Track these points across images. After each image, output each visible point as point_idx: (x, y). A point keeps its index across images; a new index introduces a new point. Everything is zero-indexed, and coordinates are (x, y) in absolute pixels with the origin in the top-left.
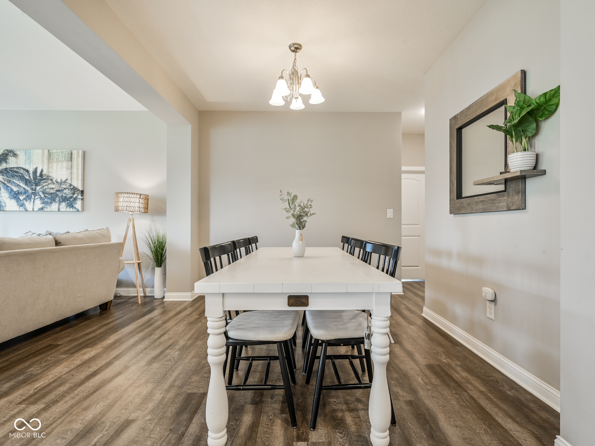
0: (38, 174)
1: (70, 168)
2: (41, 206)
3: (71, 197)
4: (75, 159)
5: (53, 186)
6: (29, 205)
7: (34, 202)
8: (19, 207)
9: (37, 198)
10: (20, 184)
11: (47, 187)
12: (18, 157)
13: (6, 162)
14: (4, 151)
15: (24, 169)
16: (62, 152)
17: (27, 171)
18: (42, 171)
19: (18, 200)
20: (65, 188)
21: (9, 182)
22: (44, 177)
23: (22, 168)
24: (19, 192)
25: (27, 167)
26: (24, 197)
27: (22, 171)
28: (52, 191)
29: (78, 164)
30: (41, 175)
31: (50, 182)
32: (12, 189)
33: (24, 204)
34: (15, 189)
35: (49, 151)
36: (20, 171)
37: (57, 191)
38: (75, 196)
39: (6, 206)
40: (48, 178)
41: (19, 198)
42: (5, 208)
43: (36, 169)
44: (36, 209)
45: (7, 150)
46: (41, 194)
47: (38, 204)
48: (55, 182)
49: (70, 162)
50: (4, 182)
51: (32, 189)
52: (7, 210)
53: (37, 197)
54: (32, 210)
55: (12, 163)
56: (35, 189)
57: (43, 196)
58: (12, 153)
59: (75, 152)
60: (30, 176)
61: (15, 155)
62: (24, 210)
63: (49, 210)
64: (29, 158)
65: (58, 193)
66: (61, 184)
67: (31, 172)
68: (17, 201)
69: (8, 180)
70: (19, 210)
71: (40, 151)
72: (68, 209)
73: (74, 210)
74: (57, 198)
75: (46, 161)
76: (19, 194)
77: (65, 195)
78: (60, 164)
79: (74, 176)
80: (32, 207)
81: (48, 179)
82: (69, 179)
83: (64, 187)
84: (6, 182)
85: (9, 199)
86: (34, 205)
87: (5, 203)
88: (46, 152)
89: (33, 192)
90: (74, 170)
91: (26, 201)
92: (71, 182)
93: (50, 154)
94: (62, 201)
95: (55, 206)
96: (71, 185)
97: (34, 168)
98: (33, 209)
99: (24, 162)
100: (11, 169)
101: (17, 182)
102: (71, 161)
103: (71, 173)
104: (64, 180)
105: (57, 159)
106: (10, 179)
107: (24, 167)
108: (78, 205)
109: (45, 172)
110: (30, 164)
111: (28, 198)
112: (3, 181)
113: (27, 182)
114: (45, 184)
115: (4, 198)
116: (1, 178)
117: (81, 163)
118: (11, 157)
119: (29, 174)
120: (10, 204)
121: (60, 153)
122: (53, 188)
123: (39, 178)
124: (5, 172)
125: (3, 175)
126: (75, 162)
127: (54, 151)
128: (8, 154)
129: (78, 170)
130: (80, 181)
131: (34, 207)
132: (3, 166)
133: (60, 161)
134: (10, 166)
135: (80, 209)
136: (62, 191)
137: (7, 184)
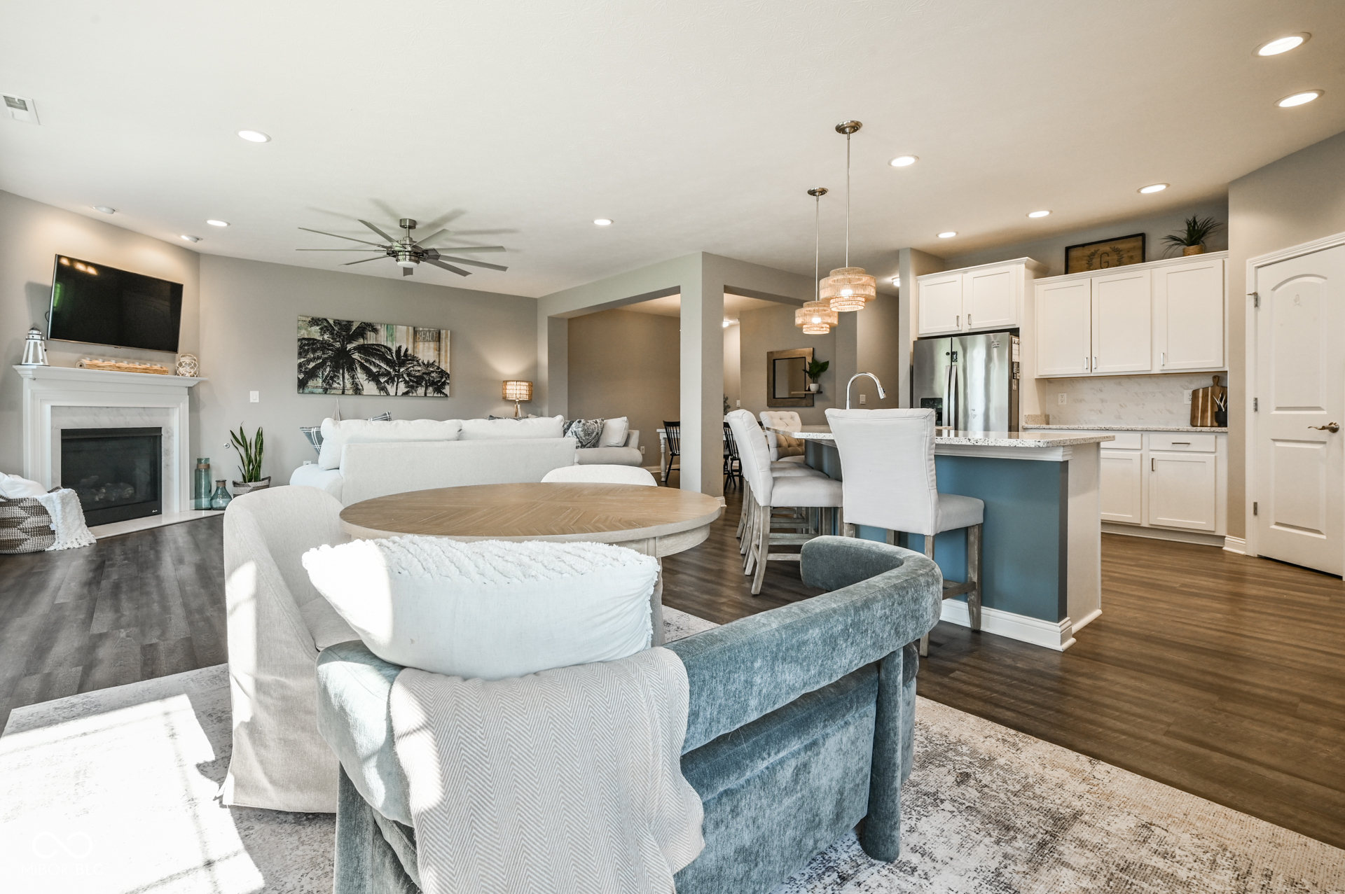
0: (402, 354)
1: (438, 350)
2: (406, 390)
3: (439, 381)
4: (444, 340)
5: (419, 369)
6: (391, 389)
7: (397, 385)
8: (380, 390)
10: (380, 364)
11: (412, 369)
12: (378, 332)
13: (364, 337)
14: (360, 324)
15: (385, 347)
16: (430, 331)
17: (390, 350)
18: (407, 350)
19: (378, 383)
20: (433, 372)
21: (367, 361)
22: (409, 358)
23: (383, 346)
24: (379, 374)
25: (389, 345)
26: (386, 379)
27: (383, 350)
28: (418, 374)
29: (446, 345)
30: (406, 354)
31: (415, 363)
32: (370, 370)
33: (386, 387)
34: (375, 370)
35: (414, 328)
36: (381, 349)
37: (424, 373)
38: (443, 380)
39: (364, 389)
40: (414, 359)
41: (379, 380)
42: (361, 391)
43: (400, 347)
44: (400, 393)
45: (364, 323)
46: (405, 376)
47: (402, 388)
48: (422, 364)
49: (438, 343)
51: (395, 370)
52: (364, 394)
53: (400, 380)
54: (394, 395)
55: (371, 339)
56: (399, 370)
57: (407, 379)
59: (443, 332)
60: (392, 356)
61: (375, 330)
62: (385, 395)
63: (415, 394)
64: (392, 335)
65: (425, 376)
66: (428, 367)
67: (394, 351)
70: (380, 394)
71: (404, 328)
72: (436, 395)
73: (442, 396)
74: (424, 382)
75: (411, 340)
76: (380, 376)
77: (432, 379)
78: (426, 344)
79: (443, 358)
80: (395, 391)
81: (413, 360)
82: (437, 361)
83: (431, 369)
84: (363, 361)
85: (367, 382)
86: (397, 388)
87: (362, 386)
88: (411, 330)
89: (396, 374)
90: (443, 352)
91: (388, 384)
92: (439, 365)
93: (415, 332)
94: (430, 386)
95: (421, 391)
96: (438, 368)
97: (398, 346)
98: (396, 393)
99: (386, 340)
100: (370, 346)
101: (377, 362)
102: (439, 341)
103: (440, 354)
104: (431, 362)
105: (424, 338)
106: (368, 358)
107: (385, 345)
108: (447, 390)
109: (410, 352)
110: (392, 341)
111: (391, 380)
112: (360, 360)
113: (388, 362)
114: (410, 365)
115: (361, 381)
116: (356, 356)
117: (449, 343)
118: (370, 331)
119: (391, 354)
120: (369, 388)
121: (427, 331)
122: (419, 371)
123: (403, 359)
124: (362, 349)
125: (358, 352)
126: (444, 342)
127: (421, 329)
128: (366, 328)
129: (446, 351)
130: (448, 364)
131: (398, 391)
132: (361, 341)
133: (427, 341)
134: (369, 343)
135: (448, 395)
136: (429, 374)
137: (365, 364)
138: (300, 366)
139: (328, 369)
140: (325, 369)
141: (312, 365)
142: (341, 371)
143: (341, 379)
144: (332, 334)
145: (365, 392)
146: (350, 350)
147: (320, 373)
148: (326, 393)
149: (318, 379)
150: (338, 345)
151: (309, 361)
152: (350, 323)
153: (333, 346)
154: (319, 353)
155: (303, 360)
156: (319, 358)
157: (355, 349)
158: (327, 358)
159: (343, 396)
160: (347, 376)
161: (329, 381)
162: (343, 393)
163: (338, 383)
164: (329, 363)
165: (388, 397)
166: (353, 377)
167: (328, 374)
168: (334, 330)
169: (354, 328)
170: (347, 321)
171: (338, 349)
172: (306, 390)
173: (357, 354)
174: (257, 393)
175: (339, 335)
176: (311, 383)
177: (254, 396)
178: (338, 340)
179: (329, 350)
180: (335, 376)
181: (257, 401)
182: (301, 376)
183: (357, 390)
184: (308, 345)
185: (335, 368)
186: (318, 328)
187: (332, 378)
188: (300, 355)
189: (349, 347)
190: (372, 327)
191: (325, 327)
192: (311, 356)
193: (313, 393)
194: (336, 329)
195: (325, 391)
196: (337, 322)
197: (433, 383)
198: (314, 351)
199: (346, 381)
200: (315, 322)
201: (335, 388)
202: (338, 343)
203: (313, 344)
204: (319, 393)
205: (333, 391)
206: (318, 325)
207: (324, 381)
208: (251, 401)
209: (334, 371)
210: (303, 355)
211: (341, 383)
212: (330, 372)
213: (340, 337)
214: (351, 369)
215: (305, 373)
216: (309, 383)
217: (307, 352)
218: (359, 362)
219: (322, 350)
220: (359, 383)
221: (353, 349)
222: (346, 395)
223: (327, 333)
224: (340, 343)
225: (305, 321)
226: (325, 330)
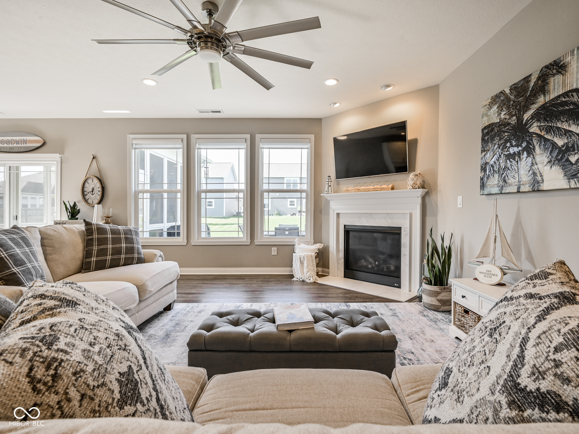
8: (569, 179)
10: (570, 129)
12: (567, 69)
13: (544, 92)
14: (541, 71)
19: (565, 165)
21: (549, 130)
23: (574, 90)
24: (567, 146)
32: (554, 145)
34: (561, 142)
36: (571, 99)
39: (543, 180)
41: (568, 160)
42: (542, 184)
45: (546, 67)
50: (540, 133)
52: (545, 189)
55: (555, 87)
58: (555, 67)
61: (561, 69)
68: (564, 167)
69: (548, 126)
70: (568, 187)
76: (570, 151)
84: (543, 133)
85: (549, 165)
87: (541, 176)
100: (554, 103)
101: (565, 126)
106: (550, 125)
115: (541, 166)
116: (535, 127)
118: (554, 75)
120: (551, 176)
124: (542, 113)
125: (538, 121)
132: (541, 100)
134: (552, 96)
137: (546, 136)
144: (508, 108)
145: (545, 186)
147: (497, 167)
148: (501, 193)
149: (495, 175)
150: (514, 120)
152: (527, 79)
153: (510, 123)
154: (496, 141)
155: (484, 154)
157: (532, 117)
158: (503, 145)
159: (519, 196)
160: (524, 163)
162: (519, 191)
163: (513, 177)
166: (531, 164)
167: (504, 166)
168: (511, 100)
169: (532, 84)
171: (513, 127)
172: (487, 192)
175: (516, 104)
178: (514, 113)
179: (506, 130)
182: (482, 175)
183: (537, 185)
184: (488, 133)
186: (496, 107)
187: (507, 171)
189: (527, 116)
190: (559, 64)
191: (503, 101)
192: (490, 146)
193: (491, 194)
194: (512, 97)
195: (501, 190)
196: (514, 88)
198: (492, 139)
200: (494, 99)
201: (510, 185)
203: (492, 130)
204: (496, 194)
205: (509, 190)
206: (497, 103)
207: (500, 177)
210: (484, 148)
211: (516, 176)
213: (517, 108)
216: (489, 182)
217: (487, 142)
218: (539, 136)
219: (498, 136)
220: (537, 172)
221: (530, 119)
222: (522, 192)
223: (504, 109)
224: (516, 116)
225: (486, 105)
226: (502, 107)
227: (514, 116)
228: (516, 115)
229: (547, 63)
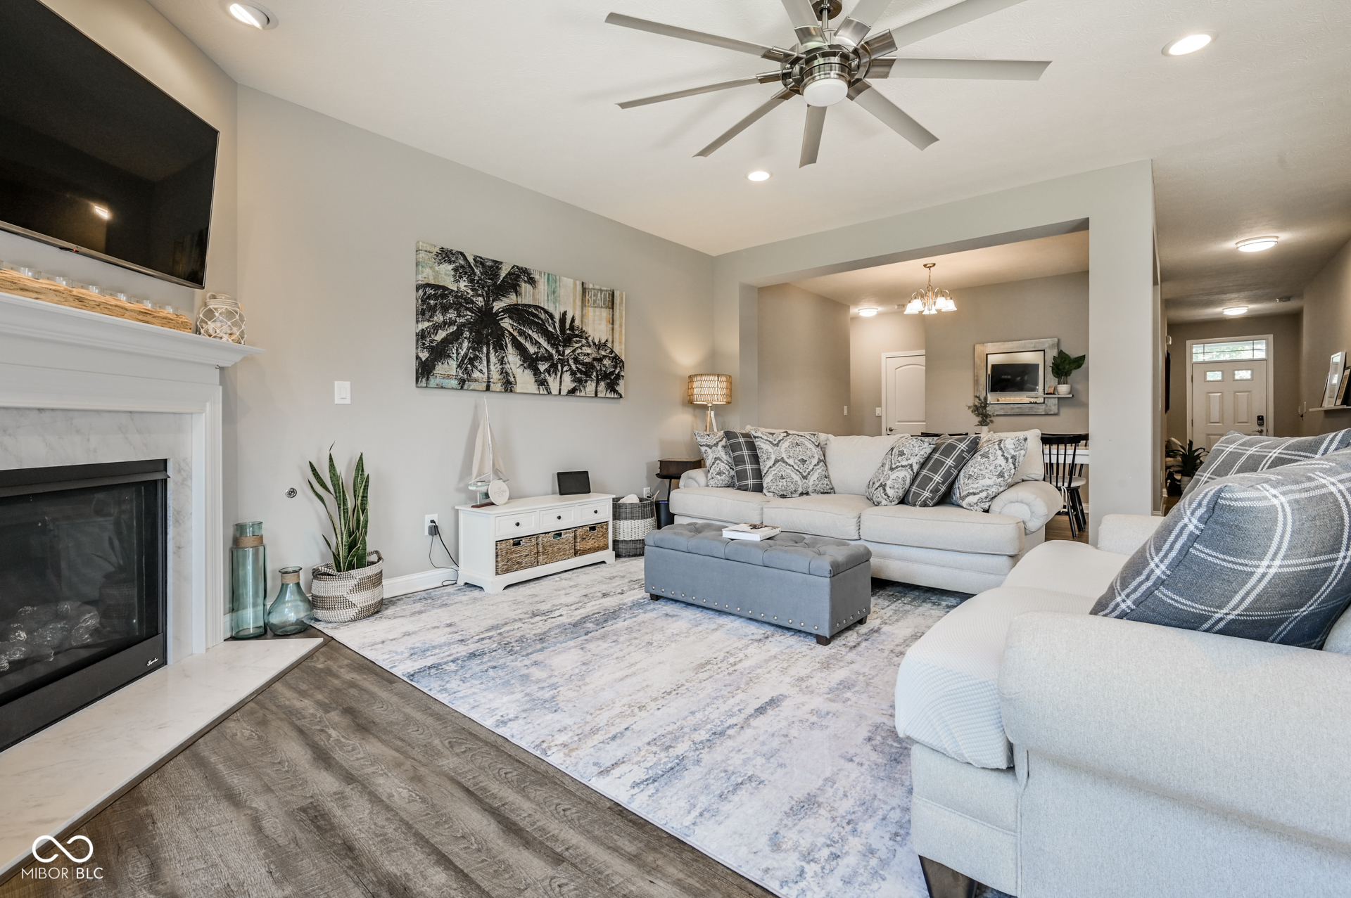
0: (568, 326)
1: (611, 322)
2: (573, 385)
3: (612, 373)
4: (618, 306)
5: (588, 351)
6: (553, 384)
7: (561, 377)
8: (538, 385)
9: (567, 371)
10: (539, 341)
11: (580, 351)
12: (537, 285)
13: (516, 292)
14: (512, 268)
15: (546, 312)
16: (601, 290)
17: (552, 316)
18: (573, 320)
19: (536, 372)
20: (605, 357)
21: (522, 333)
22: (577, 332)
23: (543, 309)
24: (537, 356)
25: (551, 308)
26: (546, 366)
27: (543, 316)
28: (587, 360)
29: (621, 316)
31: (584, 341)
32: (526, 349)
33: (546, 381)
34: (531, 350)
35: (583, 284)
36: (540, 314)
37: (595, 359)
38: (617, 372)
39: (515, 382)
40: (582, 335)
41: (536, 367)
42: (513, 385)
43: (565, 313)
44: (564, 392)
45: (517, 267)
46: (571, 362)
47: (568, 381)
48: (592, 344)
49: (611, 310)
50: (512, 332)
51: (558, 351)
52: (517, 391)
53: (565, 369)
54: (558, 393)
55: (527, 295)
56: (564, 352)
57: (574, 367)
58: (526, 275)
59: (617, 295)
60: (555, 330)
61: (532, 281)
62: (546, 392)
63: (583, 393)
64: (554, 292)
65: (596, 363)
66: (599, 349)
67: (557, 320)
68: (534, 374)
69: (520, 329)
70: (537, 392)
71: (571, 283)
72: (608, 394)
73: (616, 396)
74: (595, 374)
75: (579, 303)
76: (539, 360)
77: (604, 369)
78: (597, 311)
79: (617, 335)
80: (558, 388)
81: (581, 337)
82: (610, 340)
83: (603, 353)
84: (516, 334)
85: (522, 368)
86: (561, 385)
87: (514, 377)
88: (579, 286)
89: (559, 359)
90: (617, 326)
91: (550, 375)
92: (613, 346)
93: (584, 290)
94: (601, 380)
95: (590, 386)
96: (612, 351)
97: (562, 312)
98: (560, 390)
99: (546, 298)
100: (525, 309)
101: (535, 336)
102: (615, 309)
103: (613, 329)
104: (603, 341)
105: (594, 302)
107: (546, 308)
108: (621, 387)
109: (577, 323)
110: (555, 303)
111: (553, 368)
112: (511, 330)
113: (550, 337)
114: (577, 345)
115: (513, 367)
116: (506, 323)
117: (624, 313)
118: (525, 282)
119: (554, 323)
120: (524, 379)
121: (598, 290)
122: (588, 354)
123: (568, 334)
124: (514, 311)
125: (511, 318)
126: (618, 311)
127: (591, 286)
128: (520, 276)
129: (621, 326)
130: (623, 347)
131: (562, 387)
132: (511, 299)
133: (598, 307)
134: (523, 302)
135: (623, 395)
136: (600, 360)
137: (519, 338)
138: (422, 336)
139: (466, 345)
140: (461, 344)
141: (441, 335)
142: (485, 349)
143: (485, 363)
144: (472, 281)
145: (518, 389)
146: (497, 314)
147: (454, 351)
148: (462, 388)
149: (451, 362)
150: (480, 301)
151: (437, 327)
152: (497, 265)
153: (473, 302)
154: (452, 315)
155: (426, 324)
156: (452, 323)
157: (505, 310)
158: (463, 325)
159: (488, 394)
160: (493, 359)
161: (468, 363)
162: (488, 388)
163: (481, 371)
164: (467, 334)
165: (549, 397)
166: (502, 361)
167: (466, 354)
168: (475, 274)
169: (503, 274)
170: (494, 261)
171: (480, 309)
172: (433, 382)
173: (507, 320)
174: (347, 384)
175: (482, 284)
176: (440, 369)
177: (342, 392)
178: (480, 292)
179: (467, 309)
180: (476, 357)
181: (348, 401)
182: (424, 355)
183: (508, 386)
184: (435, 297)
185: (477, 343)
186: (450, 267)
187: (471, 361)
188: (422, 314)
189: (497, 306)
190: (529, 274)
191: (462, 267)
192: (439, 318)
193: (442, 387)
194: (478, 272)
195: (462, 382)
196: (480, 261)
197: (605, 376)
198: (445, 309)
199: (492, 367)
200: (446, 255)
201: (476, 380)
202: (481, 299)
203: (443, 296)
204: (453, 388)
205: (474, 385)
206: (450, 262)
207: (459, 366)
208: (336, 402)
209: (474, 349)
210: (428, 315)
211: (485, 370)
212: (468, 349)
213: (483, 288)
214: (500, 347)
215: (432, 350)
216: (437, 368)
217: (433, 310)
218: (511, 334)
219: (457, 310)
220: (510, 372)
221: (502, 312)
222: (492, 391)
223: (464, 278)
224: (484, 298)
225: (430, 252)
226: (460, 273)
227: (479, 295)
228: (481, 295)
229: (520, 265)
